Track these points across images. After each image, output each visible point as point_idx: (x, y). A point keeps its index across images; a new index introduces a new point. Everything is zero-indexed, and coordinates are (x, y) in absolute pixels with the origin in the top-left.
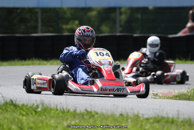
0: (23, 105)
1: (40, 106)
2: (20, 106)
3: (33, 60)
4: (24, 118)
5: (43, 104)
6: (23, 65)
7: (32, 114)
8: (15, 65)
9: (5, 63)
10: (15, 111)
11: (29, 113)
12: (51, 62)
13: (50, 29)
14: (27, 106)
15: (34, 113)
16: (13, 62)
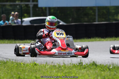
0: (101, 65)
1: (112, 66)
2: (99, 65)
3: (95, 38)
4: (103, 72)
5: (113, 65)
6: (89, 41)
7: (106, 70)
8: (85, 41)
9: (78, 40)
10: (96, 68)
11: (105, 70)
12: (106, 39)
13: (103, 19)
14: (103, 65)
15: (108, 70)
16: (83, 40)
